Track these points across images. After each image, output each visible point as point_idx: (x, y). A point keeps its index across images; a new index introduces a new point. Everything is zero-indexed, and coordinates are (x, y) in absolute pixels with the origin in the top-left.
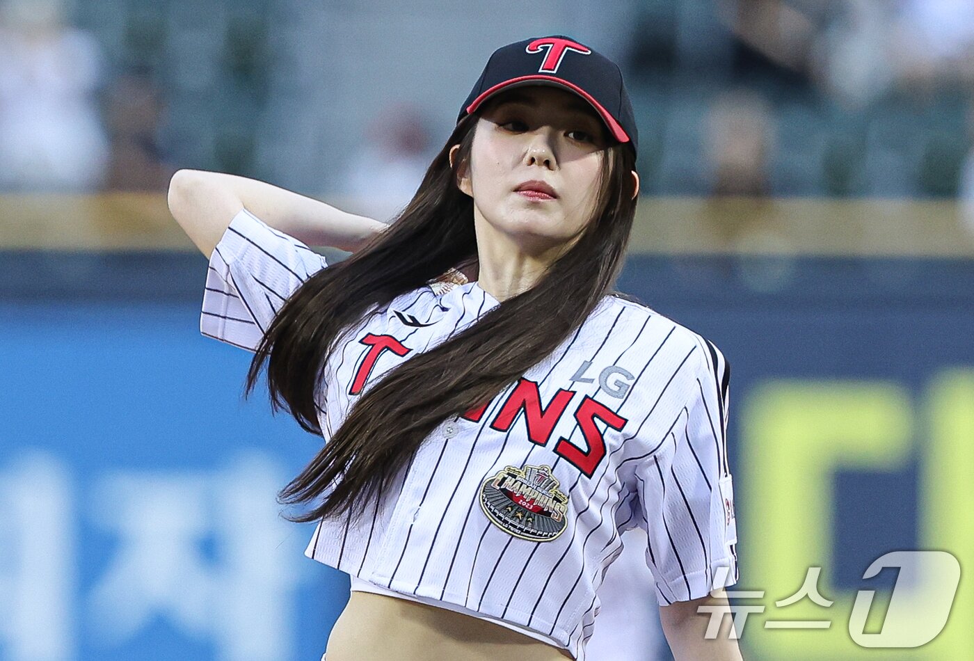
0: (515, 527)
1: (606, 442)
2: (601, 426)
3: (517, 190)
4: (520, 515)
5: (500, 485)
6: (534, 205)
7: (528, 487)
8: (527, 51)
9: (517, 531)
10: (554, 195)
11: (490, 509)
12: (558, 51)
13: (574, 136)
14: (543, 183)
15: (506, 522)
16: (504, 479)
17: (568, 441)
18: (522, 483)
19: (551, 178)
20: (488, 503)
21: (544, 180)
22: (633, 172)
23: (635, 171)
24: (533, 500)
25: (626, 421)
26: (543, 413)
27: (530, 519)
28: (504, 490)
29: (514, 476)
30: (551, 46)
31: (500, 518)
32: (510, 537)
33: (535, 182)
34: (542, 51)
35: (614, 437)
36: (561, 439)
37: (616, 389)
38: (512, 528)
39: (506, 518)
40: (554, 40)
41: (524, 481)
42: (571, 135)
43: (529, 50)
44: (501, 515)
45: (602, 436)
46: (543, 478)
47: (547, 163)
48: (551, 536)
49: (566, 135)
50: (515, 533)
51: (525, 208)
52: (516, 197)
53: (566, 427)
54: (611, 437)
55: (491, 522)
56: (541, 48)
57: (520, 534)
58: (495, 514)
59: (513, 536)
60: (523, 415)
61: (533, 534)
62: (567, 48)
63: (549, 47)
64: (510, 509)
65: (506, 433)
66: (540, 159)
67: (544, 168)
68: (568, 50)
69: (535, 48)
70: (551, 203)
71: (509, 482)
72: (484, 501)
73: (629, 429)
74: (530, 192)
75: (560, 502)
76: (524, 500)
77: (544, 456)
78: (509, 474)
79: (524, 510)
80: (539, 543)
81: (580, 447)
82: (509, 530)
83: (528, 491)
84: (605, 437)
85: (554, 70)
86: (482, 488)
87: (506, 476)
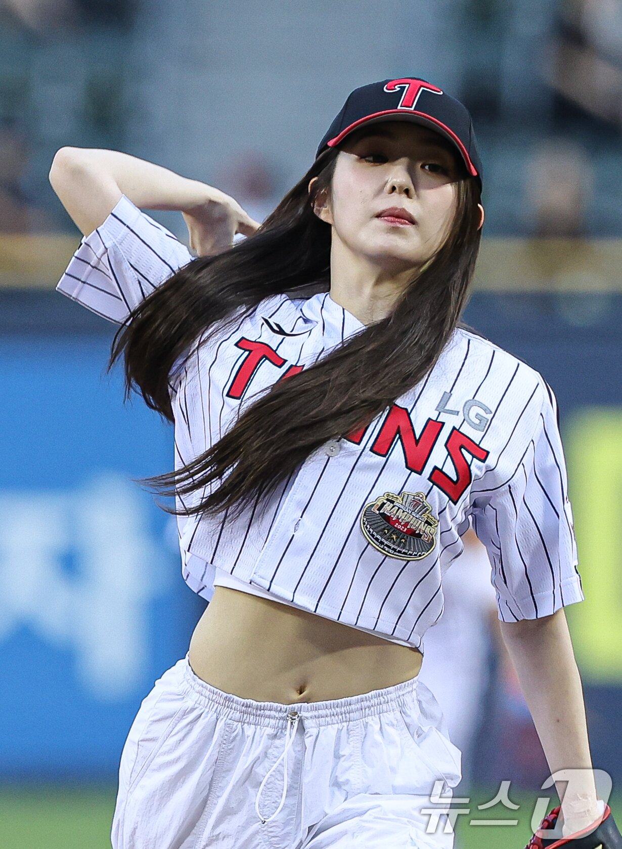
0: (389, 547)
1: (472, 472)
2: (468, 457)
3: (379, 216)
4: (394, 537)
5: (379, 509)
6: (395, 230)
7: (404, 511)
8: (385, 90)
9: (391, 551)
10: (412, 222)
11: (369, 532)
12: (414, 91)
13: (429, 168)
14: (404, 210)
15: (382, 543)
16: (384, 504)
17: (441, 471)
18: (399, 508)
19: (410, 206)
20: (368, 526)
21: (403, 207)
22: (479, 205)
23: (481, 204)
24: (407, 523)
25: (488, 453)
26: (417, 442)
27: (403, 540)
28: (383, 515)
29: (392, 502)
30: (407, 86)
31: (377, 539)
32: (384, 557)
33: (396, 209)
34: (399, 90)
35: (480, 468)
36: (435, 468)
37: (477, 422)
38: (387, 549)
39: (383, 540)
40: (410, 81)
41: (401, 506)
42: (427, 167)
43: (387, 89)
44: (379, 537)
45: (469, 466)
46: (418, 504)
47: (407, 192)
48: (420, 556)
49: (423, 167)
50: (389, 553)
51: (387, 233)
52: (377, 222)
53: (439, 457)
54: (477, 468)
55: (369, 543)
56: (398, 87)
57: (393, 554)
58: (373, 536)
59: (387, 556)
60: (399, 442)
61: (404, 553)
62: (422, 88)
63: (405, 87)
64: (386, 531)
65: (385, 459)
66: (400, 187)
67: (404, 196)
68: (423, 90)
69: (393, 88)
70: (409, 228)
71: (387, 508)
72: (364, 524)
73: (491, 461)
74: (390, 218)
75: (431, 525)
76: (400, 523)
77: (419, 483)
78: (388, 500)
79: (398, 532)
80: (408, 561)
81: (450, 476)
82: (384, 550)
83: (403, 515)
84: (472, 468)
85: (411, 107)
86: (363, 512)
87: (385, 501)
